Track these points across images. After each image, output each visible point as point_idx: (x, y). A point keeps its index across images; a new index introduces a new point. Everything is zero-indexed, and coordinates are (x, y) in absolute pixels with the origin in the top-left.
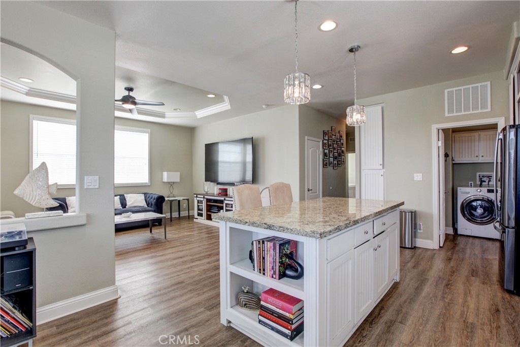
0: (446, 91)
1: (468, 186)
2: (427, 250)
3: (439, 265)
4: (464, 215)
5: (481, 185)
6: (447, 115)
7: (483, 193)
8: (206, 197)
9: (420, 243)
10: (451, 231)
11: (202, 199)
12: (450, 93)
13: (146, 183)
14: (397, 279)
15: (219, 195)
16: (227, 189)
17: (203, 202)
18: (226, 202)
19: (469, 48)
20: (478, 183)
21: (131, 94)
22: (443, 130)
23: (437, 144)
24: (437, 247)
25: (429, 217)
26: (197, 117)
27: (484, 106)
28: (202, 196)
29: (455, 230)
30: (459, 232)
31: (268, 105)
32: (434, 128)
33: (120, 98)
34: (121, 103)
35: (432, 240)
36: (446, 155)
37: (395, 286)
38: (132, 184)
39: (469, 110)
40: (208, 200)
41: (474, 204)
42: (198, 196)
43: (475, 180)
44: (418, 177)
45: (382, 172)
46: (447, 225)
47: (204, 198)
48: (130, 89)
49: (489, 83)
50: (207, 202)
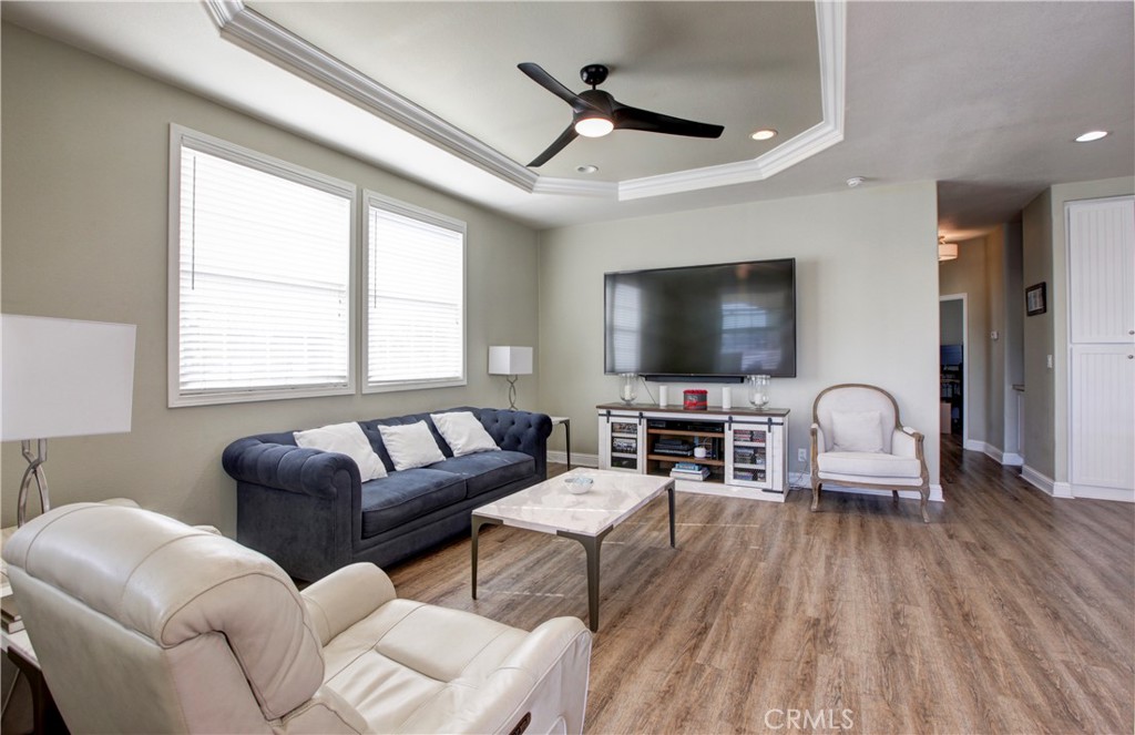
8: (646, 414)
11: (636, 421)
13: (455, 379)
16: (705, 392)
17: (640, 428)
18: (735, 426)
26: (617, 197)
28: (637, 414)
31: (864, 179)
38: (428, 381)
40: (652, 423)
42: (613, 412)
45: (1132, 350)
47: (641, 416)
50: (649, 427)
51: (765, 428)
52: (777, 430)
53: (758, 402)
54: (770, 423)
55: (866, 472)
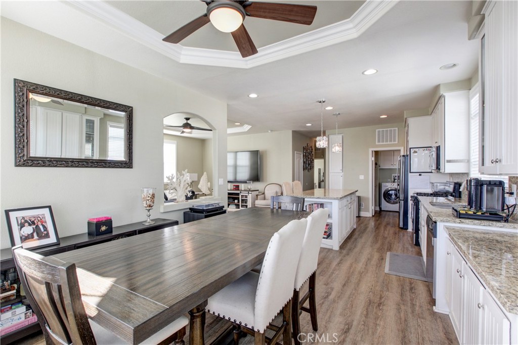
0: (377, 130)
1: (387, 182)
2: (366, 217)
3: (372, 224)
4: (385, 199)
5: (394, 182)
6: (377, 143)
7: (395, 186)
9: (363, 214)
10: (378, 209)
12: (379, 132)
14: (355, 227)
15: (234, 190)
16: (239, 186)
18: (242, 194)
19: (388, 116)
20: (393, 180)
21: (189, 122)
22: (375, 151)
23: (372, 159)
24: (371, 216)
25: (367, 199)
27: (394, 141)
29: (380, 208)
30: (382, 209)
32: (371, 150)
33: (181, 125)
34: (182, 128)
35: (369, 212)
36: (376, 164)
37: (354, 230)
39: (387, 142)
41: (391, 192)
43: (391, 178)
44: (362, 177)
45: (342, 174)
46: (375, 205)
48: (187, 119)
49: (397, 129)
51: (247, 194)
52: (250, 195)
53: (249, 188)
54: (249, 193)
55: (264, 204)
